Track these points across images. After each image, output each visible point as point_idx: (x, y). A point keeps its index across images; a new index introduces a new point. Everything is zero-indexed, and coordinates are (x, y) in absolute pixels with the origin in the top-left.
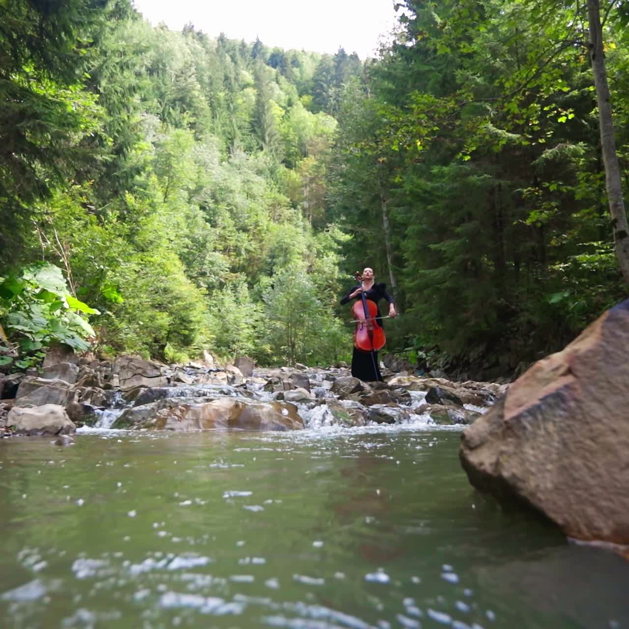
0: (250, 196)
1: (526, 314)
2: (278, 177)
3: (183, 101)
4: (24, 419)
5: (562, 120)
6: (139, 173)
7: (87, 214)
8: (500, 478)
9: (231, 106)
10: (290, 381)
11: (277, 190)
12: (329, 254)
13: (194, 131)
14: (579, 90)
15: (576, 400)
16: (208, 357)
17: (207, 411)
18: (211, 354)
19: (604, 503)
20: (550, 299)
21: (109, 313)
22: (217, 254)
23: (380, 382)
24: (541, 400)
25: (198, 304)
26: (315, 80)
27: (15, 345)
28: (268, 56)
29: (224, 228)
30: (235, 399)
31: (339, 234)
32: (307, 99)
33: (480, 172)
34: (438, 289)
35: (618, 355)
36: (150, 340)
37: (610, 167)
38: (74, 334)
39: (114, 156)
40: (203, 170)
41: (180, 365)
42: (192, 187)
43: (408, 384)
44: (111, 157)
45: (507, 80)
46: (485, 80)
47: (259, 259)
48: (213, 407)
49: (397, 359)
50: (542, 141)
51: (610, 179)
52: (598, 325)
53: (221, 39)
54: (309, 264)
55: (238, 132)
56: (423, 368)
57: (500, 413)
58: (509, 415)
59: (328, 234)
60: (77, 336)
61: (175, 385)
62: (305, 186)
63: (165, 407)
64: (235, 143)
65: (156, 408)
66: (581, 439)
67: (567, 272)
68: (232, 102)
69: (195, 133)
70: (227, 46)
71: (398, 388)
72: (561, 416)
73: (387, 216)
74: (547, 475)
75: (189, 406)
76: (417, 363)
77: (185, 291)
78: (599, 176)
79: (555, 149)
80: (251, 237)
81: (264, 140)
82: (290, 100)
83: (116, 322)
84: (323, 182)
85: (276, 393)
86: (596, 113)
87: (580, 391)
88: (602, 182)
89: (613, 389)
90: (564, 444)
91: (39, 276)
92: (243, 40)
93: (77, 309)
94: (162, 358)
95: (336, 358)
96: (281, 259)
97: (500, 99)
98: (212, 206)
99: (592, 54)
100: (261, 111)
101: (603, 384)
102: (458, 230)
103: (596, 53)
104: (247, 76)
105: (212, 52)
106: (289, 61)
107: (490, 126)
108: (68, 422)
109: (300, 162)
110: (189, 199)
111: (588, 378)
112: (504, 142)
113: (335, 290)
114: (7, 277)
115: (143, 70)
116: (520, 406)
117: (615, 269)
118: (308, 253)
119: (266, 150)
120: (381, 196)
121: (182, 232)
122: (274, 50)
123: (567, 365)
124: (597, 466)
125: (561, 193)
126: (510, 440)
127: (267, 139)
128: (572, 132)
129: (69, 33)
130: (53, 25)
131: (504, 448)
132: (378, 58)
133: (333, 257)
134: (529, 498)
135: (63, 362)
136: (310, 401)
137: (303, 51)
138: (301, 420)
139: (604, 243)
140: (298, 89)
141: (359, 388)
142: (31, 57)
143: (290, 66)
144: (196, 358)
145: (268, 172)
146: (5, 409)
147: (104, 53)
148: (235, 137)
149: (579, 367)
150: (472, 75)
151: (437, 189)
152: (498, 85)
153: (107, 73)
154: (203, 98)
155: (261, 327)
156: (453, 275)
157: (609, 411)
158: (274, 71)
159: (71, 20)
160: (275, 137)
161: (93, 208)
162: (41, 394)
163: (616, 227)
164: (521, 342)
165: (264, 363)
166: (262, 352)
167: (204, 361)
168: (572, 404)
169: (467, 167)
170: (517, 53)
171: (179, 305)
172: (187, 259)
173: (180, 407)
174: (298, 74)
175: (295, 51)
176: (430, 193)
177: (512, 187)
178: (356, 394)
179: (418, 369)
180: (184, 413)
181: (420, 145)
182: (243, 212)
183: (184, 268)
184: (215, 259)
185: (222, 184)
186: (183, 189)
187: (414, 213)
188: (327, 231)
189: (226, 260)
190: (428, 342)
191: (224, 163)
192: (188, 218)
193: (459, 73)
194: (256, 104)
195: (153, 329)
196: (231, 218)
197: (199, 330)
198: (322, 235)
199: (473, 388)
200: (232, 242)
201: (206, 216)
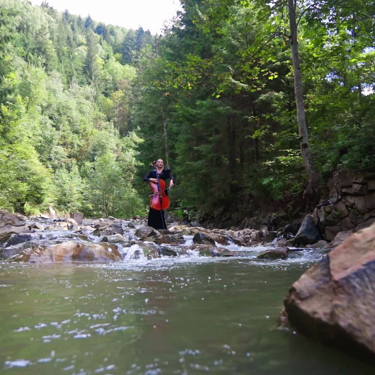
0: (81, 112)
1: (249, 190)
2: (99, 102)
3: (40, 50)
5: (271, 78)
6: (10, 93)
9: (71, 56)
10: (111, 229)
11: (99, 110)
12: (129, 150)
14: (280, 62)
16: (52, 211)
17: (58, 250)
18: (54, 210)
20: (263, 181)
22: (59, 147)
23: (165, 230)
24: (364, 265)
25: (46, 178)
26: (124, 44)
28: (95, 27)
29: (64, 131)
30: (77, 241)
31: (135, 138)
32: (118, 55)
33: (224, 105)
34: (197, 173)
36: (15, 200)
37: (299, 106)
40: (52, 94)
41: (35, 217)
42: (45, 104)
43: (181, 230)
45: (243, 52)
46: (228, 52)
47: (86, 151)
48: (62, 247)
49: (171, 215)
50: (259, 89)
51: (299, 114)
53: (66, 14)
54: (117, 156)
55: (75, 72)
56: (186, 220)
59: (129, 138)
61: (34, 232)
62: (116, 108)
63: (29, 247)
64: (73, 79)
65: (22, 247)
67: (273, 166)
68: (72, 54)
70: (70, 18)
71: (176, 233)
73: (166, 128)
75: (46, 246)
76: (182, 217)
77: (39, 169)
78: (293, 112)
79: (267, 95)
80: (81, 137)
81: (91, 78)
82: (108, 55)
84: (127, 107)
85: (102, 237)
86: (289, 76)
92: (80, 15)
94: (22, 212)
95: (133, 213)
96: (100, 152)
97: (238, 63)
98: (57, 117)
99: (291, 41)
100: (90, 61)
102: (211, 138)
103: (293, 41)
104: (82, 38)
105: (60, 21)
106: (109, 31)
107: (231, 78)
109: (113, 93)
110: (42, 112)
112: (240, 89)
113: (133, 172)
115: (14, 28)
116: (346, 269)
117: (300, 165)
118: (116, 148)
119: (92, 84)
120: (163, 116)
121: (37, 133)
122: (99, 24)
125: (272, 120)
126: (342, 296)
127: (93, 78)
128: (275, 86)
132: (164, 35)
133: (132, 152)
136: (124, 242)
137: (117, 26)
138: (120, 255)
139: (293, 150)
140: (113, 48)
141: (153, 234)
143: (109, 34)
144: (44, 212)
145: (92, 99)
148: (73, 76)
150: (221, 48)
151: (199, 114)
152: (238, 54)
154: (54, 50)
155: (86, 193)
156: (207, 165)
158: (99, 37)
160: (98, 77)
163: (302, 141)
164: (245, 206)
165: (88, 216)
166: (87, 209)
167: (50, 214)
169: (216, 102)
170: (247, 38)
171: (34, 179)
172: (40, 150)
173: (39, 247)
174: (113, 40)
175: (112, 26)
176: (194, 116)
177: (242, 115)
178: (152, 237)
179: (184, 220)
180: (43, 251)
181: (190, 86)
182: (77, 122)
183: (38, 155)
184: (58, 150)
185: (64, 104)
186: (38, 105)
187: (184, 127)
188: (128, 136)
189: (65, 151)
190: (189, 205)
191: (66, 91)
192: (41, 124)
193: (214, 47)
194: (87, 56)
195: (16, 193)
196: (69, 125)
197: (47, 194)
198: (125, 138)
199: (218, 233)
200: (69, 140)
201: (53, 123)
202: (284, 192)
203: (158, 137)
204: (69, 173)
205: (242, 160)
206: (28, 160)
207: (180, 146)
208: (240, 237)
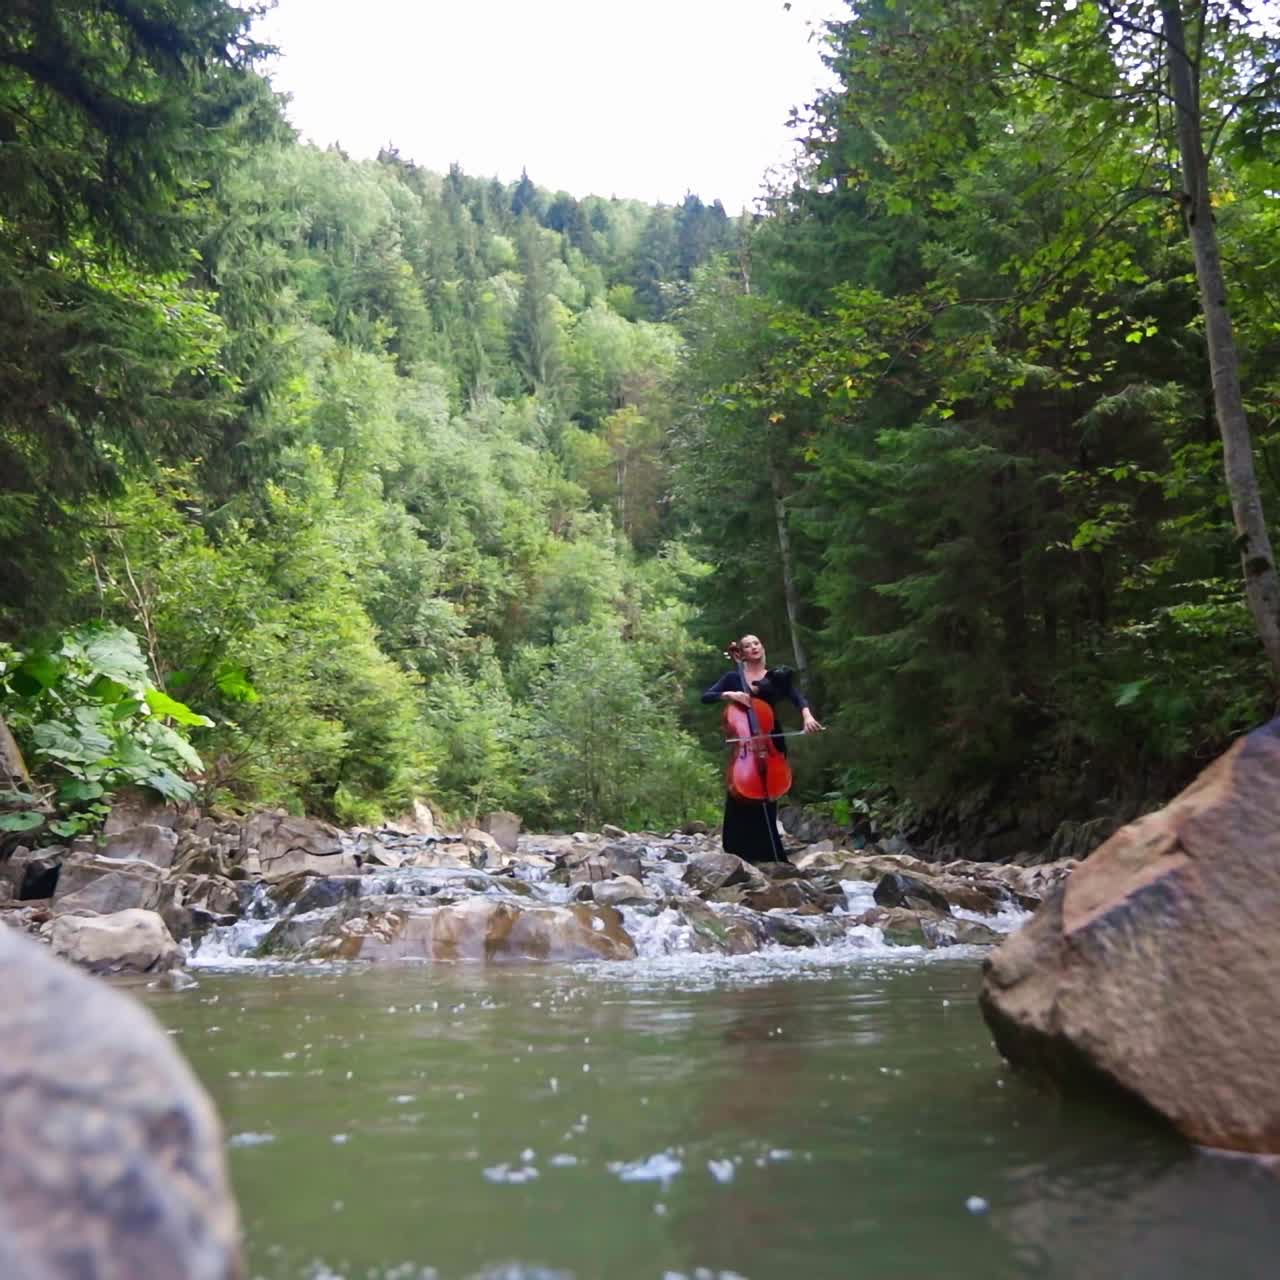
0: (508, 484)
1: (1072, 724)
2: (565, 447)
3: (378, 298)
4: (85, 938)
5: (1134, 338)
6: (289, 441)
7: (185, 523)
8: (1061, 1038)
9: (471, 306)
10: (603, 861)
11: (563, 473)
12: (666, 601)
13: (396, 355)
14: (1164, 281)
15: (1191, 897)
16: (422, 812)
17: (442, 926)
18: (429, 807)
19: (1247, 1079)
20: (1118, 695)
21: (229, 723)
22: (441, 601)
23: (782, 864)
24: (1129, 897)
25: (402, 705)
26: (639, 255)
27: (47, 790)
28: (545, 208)
29: (453, 549)
30: (497, 898)
31: (686, 562)
32: (625, 292)
33: (972, 440)
34: (892, 673)
35: (1263, 817)
36: (306, 777)
37: (1232, 432)
38: (162, 765)
39: (241, 408)
40: (415, 435)
41: (368, 830)
42: (393, 468)
43: (836, 867)
44: (235, 412)
45: (1025, 263)
46: (979, 263)
47: (526, 612)
48: (455, 915)
49: (810, 816)
50: (1094, 379)
51: (1232, 457)
52: (1226, 763)
53: (455, 177)
54: (626, 622)
55: (485, 359)
56: (864, 835)
57: (1055, 921)
58: (1071, 926)
59: (663, 564)
60: (168, 772)
61: (371, 871)
62: (620, 465)
63: (357, 914)
64: (478, 381)
65: (339, 917)
66: (1205, 967)
67: (1152, 640)
68: (472, 300)
69: (398, 360)
70: (465, 190)
71: (819, 875)
72: (1166, 926)
73: (786, 525)
74: (1146, 1031)
75: (408, 913)
76: (851, 823)
77: (377, 677)
78: (1210, 451)
79: (1122, 396)
80: (507, 567)
81: (535, 372)
82: (588, 295)
83: (244, 741)
84: (655, 458)
85: (577, 885)
86: (1198, 326)
87: (1199, 881)
88: (1218, 462)
89: (1257, 878)
90: (1175, 976)
91: (92, 650)
92: (496, 177)
93: (167, 715)
94: (329, 813)
95: (685, 815)
96: (572, 611)
97: (1011, 300)
98: (433, 505)
99: (1188, 213)
100: (529, 318)
101: (1241, 869)
102: (932, 554)
103: (1198, 212)
104: (504, 245)
105: (434, 202)
106: (588, 218)
107: (992, 350)
108: (169, 946)
109: (608, 418)
110: (386, 490)
111: (1211, 858)
112: (1020, 382)
113: (680, 674)
114: (31, 651)
115: (298, 236)
116: (1092, 908)
117: (1247, 633)
118: (623, 598)
119: (539, 393)
120: (775, 486)
121: (370, 559)
122: (556, 197)
123: (1173, 835)
124: (1233, 1013)
125: (1138, 483)
126: (1076, 969)
127: (543, 371)
128: (1154, 362)
129: (164, 174)
130: (135, 158)
131: (1065, 984)
132: (765, 214)
133: (676, 608)
134: (1115, 1072)
135: (145, 825)
136: (644, 901)
137: (614, 199)
138: (630, 942)
139: (1224, 581)
140: (603, 272)
141: (740, 876)
142: (90, 220)
143: (590, 227)
144: (398, 814)
145: (540, 438)
146: (35, 919)
147: (225, 207)
148: (478, 369)
149: (1194, 838)
150: (955, 253)
151: (888, 474)
152: (1007, 272)
153: (230, 246)
154: (417, 293)
156: (922, 646)
157: (1252, 916)
158: (557, 238)
159: (170, 149)
160: (560, 368)
161: (197, 510)
162: (107, 888)
163: (1246, 551)
164: (1061, 781)
165: (538, 825)
166: (536, 803)
167: (414, 820)
168: (1186, 904)
169: (946, 431)
170: (1042, 210)
171: (364, 707)
172: (379, 614)
173: (388, 914)
174: (604, 244)
175: (598, 199)
176: (874, 484)
177: (1037, 470)
178: (736, 888)
179: (854, 835)
180: (398, 928)
181: (852, 387)
182: (493, 517)
183: (376, 631)
184: (436, 612)
185: (455, 462)
186: (373, 472)
187: (841, 521)
188: (663, 556)
189: (458, 613)
190: (873, 781)
191: (457, 420)
192: (384, 529)
193: (928, 249)
194: (521, 305)
195: (311, 755)
196: (471, 529)
197: (405, 756)
198: (652, 564)
199: (968, 875)
200: (471, 576)
201: (418, 525)
202: (1197, 730)
203: (758, 553)
204: (472, 683)
205: (1050, 621)
206: (346, 648)
207: (833, 585)
208: (1043, 888)
